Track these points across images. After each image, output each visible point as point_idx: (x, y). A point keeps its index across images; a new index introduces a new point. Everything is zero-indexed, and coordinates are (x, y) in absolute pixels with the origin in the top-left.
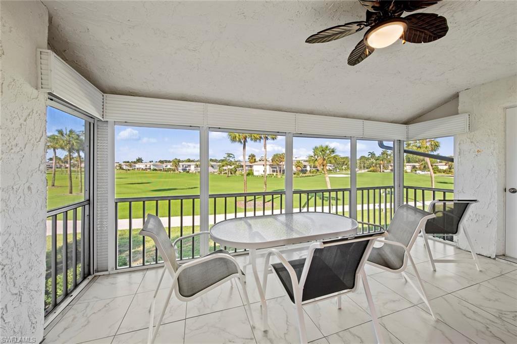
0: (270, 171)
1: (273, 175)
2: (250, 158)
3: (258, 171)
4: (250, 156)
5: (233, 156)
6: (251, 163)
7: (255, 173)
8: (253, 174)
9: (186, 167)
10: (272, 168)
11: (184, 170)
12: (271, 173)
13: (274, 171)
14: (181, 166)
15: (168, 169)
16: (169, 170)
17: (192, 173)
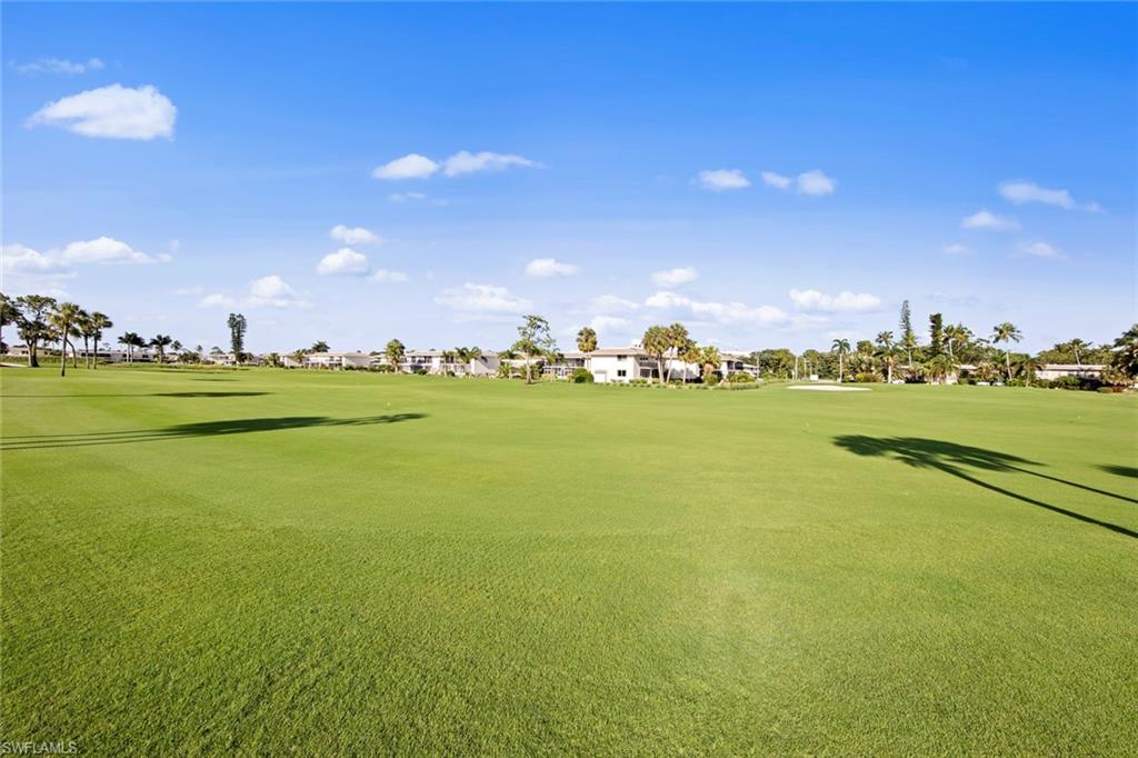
0: (635, 374)
1: (645, 382)
2: (583, 338)
3: (604, 372)
4: (581, 334)
5: (543, 325)
6: (586, 351)
7: (598, 379)
8: (592, 378)
9: (420, 362)
10: (641, 365)
11: (416, 368)
12: (640, 378)
13: (645, 373)
14: (409, 359)
15: (381, 367)
16: (382, 369)
17: (434, 377)
